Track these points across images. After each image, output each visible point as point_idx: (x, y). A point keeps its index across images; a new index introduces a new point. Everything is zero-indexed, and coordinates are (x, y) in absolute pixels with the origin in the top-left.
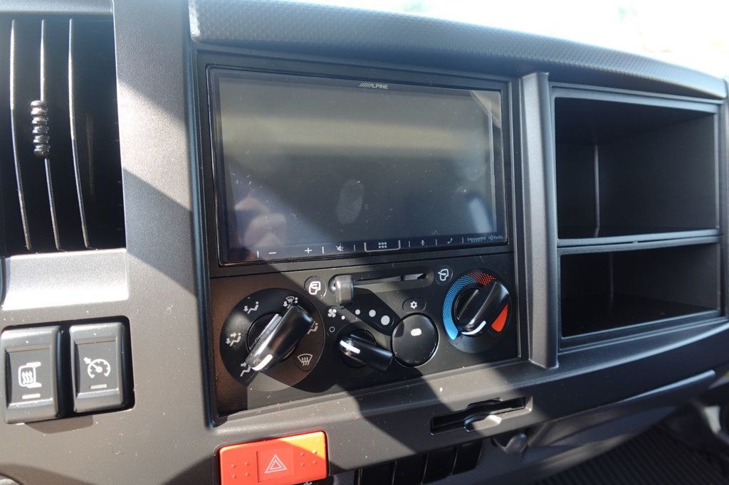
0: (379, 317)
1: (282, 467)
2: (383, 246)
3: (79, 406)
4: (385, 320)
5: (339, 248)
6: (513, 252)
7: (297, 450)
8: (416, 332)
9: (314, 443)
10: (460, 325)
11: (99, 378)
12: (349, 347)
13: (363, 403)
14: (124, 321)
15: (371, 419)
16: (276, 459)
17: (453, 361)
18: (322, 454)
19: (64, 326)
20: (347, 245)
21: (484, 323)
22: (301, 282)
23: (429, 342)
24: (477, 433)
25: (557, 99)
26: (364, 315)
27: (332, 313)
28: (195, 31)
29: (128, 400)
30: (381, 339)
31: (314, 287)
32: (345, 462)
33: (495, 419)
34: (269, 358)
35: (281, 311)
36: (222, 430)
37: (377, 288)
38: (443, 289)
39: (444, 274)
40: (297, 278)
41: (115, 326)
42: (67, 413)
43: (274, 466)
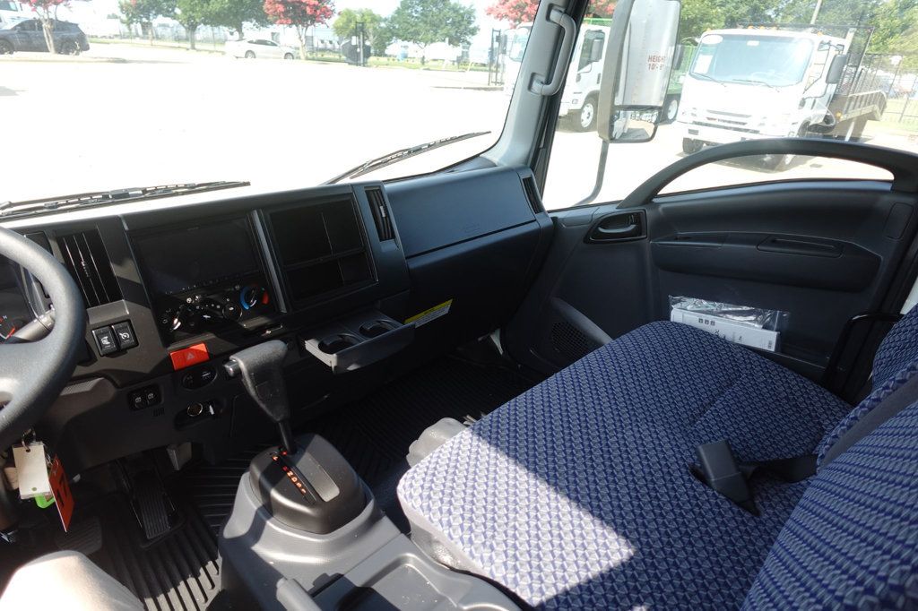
0: (215, 306)
1: (193, 356)
2: (211, 282)
3: (122, 347)
4: (218, 307)
5: (195, 286)
7: (196, 350)
8: (232, 309)
9: (202, 347)
10: (249, 304)
11: (126, 339)
12: (206, 316)
13: (215, 334)
14: (129, 321)
15: (219, 337)
16: (190, 354)
17: (249, 316)
18: (205, 350)
19: (110, 326)
20: (197, 284)
21: (256, 300)
22: (184, 300)
23: (237, 312)
25: (271, 215)
26: (210, 306)
27: (198, 307)
28: (126, 228)
29: (137, 344)
30: (218, 313)
31: (189, 300)
32: (214, 352)
34: (179, 324)
35: (179, 310)
36: (171, 348)
37: (211, 297)
38: (239, 292)
39: (237, 287)
40: (182, 298)
41: (126, 324)
42: (119, 350)
43: (190, 357)
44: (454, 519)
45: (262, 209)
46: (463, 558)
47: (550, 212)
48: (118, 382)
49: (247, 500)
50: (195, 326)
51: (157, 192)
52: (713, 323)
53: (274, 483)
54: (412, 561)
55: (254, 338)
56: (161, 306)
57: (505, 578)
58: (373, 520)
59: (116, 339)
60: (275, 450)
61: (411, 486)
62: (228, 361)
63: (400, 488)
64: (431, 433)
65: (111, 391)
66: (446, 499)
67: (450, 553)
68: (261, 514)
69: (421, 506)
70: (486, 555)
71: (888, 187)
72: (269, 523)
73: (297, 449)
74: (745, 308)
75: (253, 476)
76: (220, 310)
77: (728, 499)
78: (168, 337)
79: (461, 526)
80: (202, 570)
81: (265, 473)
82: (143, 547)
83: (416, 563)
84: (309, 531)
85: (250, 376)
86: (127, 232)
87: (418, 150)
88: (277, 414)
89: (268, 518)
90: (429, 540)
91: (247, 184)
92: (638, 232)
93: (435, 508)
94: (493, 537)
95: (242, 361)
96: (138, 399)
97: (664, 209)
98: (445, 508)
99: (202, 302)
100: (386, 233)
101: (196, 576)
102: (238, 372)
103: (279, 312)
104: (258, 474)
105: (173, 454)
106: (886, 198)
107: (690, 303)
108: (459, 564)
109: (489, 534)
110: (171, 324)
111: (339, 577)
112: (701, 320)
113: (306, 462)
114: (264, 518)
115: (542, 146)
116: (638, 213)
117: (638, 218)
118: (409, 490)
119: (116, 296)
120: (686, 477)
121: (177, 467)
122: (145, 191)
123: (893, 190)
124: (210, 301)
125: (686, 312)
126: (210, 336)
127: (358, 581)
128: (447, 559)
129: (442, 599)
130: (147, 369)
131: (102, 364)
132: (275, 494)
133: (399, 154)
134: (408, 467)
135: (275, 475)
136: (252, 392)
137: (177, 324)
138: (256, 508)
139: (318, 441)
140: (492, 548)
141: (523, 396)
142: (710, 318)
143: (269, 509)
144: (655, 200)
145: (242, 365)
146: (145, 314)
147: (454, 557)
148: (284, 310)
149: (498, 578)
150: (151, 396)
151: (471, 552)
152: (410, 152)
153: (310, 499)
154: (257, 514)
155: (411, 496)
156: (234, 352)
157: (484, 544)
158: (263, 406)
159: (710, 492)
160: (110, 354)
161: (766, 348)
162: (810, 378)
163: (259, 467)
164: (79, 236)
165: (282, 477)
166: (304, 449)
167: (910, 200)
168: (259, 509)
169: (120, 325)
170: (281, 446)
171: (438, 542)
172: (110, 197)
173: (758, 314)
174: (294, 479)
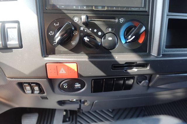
0: (97, 32)
1: (64, 72)
2: (100, 8)
3: (8, 46)
4: (100, 33)
5: (85, 7)
6: (149, 15)
7: (68, 68)
8: (110, 39)
9: (74, 66)
10: (126, 38)
12: (86, 39)
13: (89, 58)
14: (18, 23)
16: (62, 69)
17: (123, 50)
18: (76, 70)
20: (87, 6)
21: (134, 37)
22: (71, 17)
24: (128, 73)
26: (93, 31)
27: (82, 29)
29: (21, 47)
31: (76, 19)
32: (84, 74)
33: (135, 70)
34: (59, 38)
36: (49, 59)
37: (97, 23)
39: (122, 20)
40: (70, 16)
41: (16, 25)
59: (5, 37)
76: (100, 37)
96: (28, 88)
99: (87, 24)
103: (149, 54)
124: (94, 26)
126: (84, 59)
150: (36, 88)
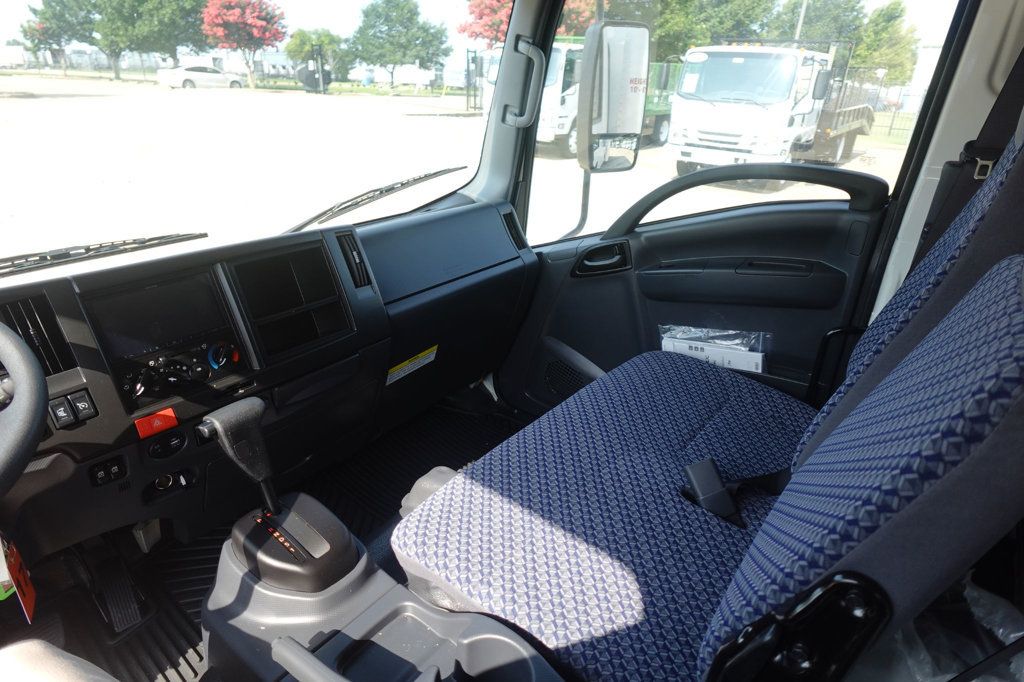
0: (181, 367)
1: (160, 422)
2: (175, 342)
3: (81, 418)
4: (185, 368)
5: (157, 348)
7: (164, 416)
8: (200, 369)
9: (169, 412)
10: (218, 363)
11: (85, 409)
12: (172, 379)
13: (184, 398)
14: (86, 389)
15: (188, 400)
16: (157, 421)
17: (218, 376)
18: (173, 415)
19: (65, 396)
20: (160, 346)
21: (225, 358)
22: (146, 363)
23: (205, 373)
25: (236, 267)
26: (175, 367)
27: (162, 370)
28: (77, 290)
29: (97, 413)
30: (186, 375)
31: (152, 363)
34: (143, 389)
35: (142, 374)
36: (135, 415)
37: (176, 358)
38: (206, 351)
39: (204, 346)
41: (83, 392)
42: (78, 421)
43: (157, 423)
44: (450, 561)
45: (227, 262)
46: (462, 599)
47: (534, 247)
48: (78, 457)
49: (231, 567)
50: (160, 390)
51: (102, 249)
52: (702, 349)
53: (260, 545)
54: (411, 609)
55: (227, 397)
56: (122, 371)
57: (503, 610)
58: (368, 573)
59: (74, 410)
60: (258, 513)
61: (405, 534)
62: (201, 422)
63: (393, 538)
64: (423, 483)
65: (70, 466)
66: (441, 543)
67: (449, 596)
68: (248, 580)
69: (417, 554)
70: (484, 592)
71: (846, 206)
72: (257, 588)
73: (281, 510)
74: (731, 332)
75: (236, 541)
76: (187, 371)
77: (716, 516)
78: (131, 404)
79: (458, 567)
80: (181, 660)
81: (249, 537)
82: (111, 643)
83: (415, 611)
84: (301, 591)
85: (227, 435)
86: (80, 295)
87: (390, 190)
88: (258, 474)
89: (256, 583)
90: (426, 586)
91: (205, 235)
92: (623, 262)
93: (430, 553)
94: (490, 573)
95: (217, 421)
96: (101, 474)
97: (647, 239)
98: (441, 552)
99: (167, 365)
100: (361, 279)
101: (175, 666)
102: (214, 432)
103: (252, 369)
104: (242, 538)
105: (140, 535)
106: (846, 217)
107: (680, 331)
108: (458, 606)
109: (486, 571)
110: (133, 390)
111: (336, 633)
112: (691, 347)
113: (293, 522)
114: (251, 582)
115: (521, 179)
116: (621, 244)
117: (622, 249)
118: (403, 540)
119: (70, 364)
120: (676, 499)
121: (145, 549)
122: (88, 249)
123: (853, 209)
124: (175, 363)
125: (677, 341)
126: (178, 400)
127: (356, 634)
128: (447, 603)
129: (443, 642)
130: (110, 440)
131: (59, 437)
132: (262, 557)
133: (371, 195)
134: (401, 518)
135: (260, 537)
136: (230, 452)
137: (140, 389)
138: (241, 574)
139: (305, 500)
140: (490, 584)
141: (515, 437)
142: (699, 344)
143: (256, 573)
144: (637, 230)
145: (218, 425)
146: (103, 383)
147: (453, 600)
148: (257, 367)
149: (498, 612)
150: (115, 469)
151: (469, 590)
152: (381, 192)
153: (300, 556)
154: (243, 580)
155: (405, 544)
156: (207, 413)
157: (481, 581)
158: (242, 466)
159: (699, 511)
160: (68, 427)
161: (753, 370)
162: (793, 396)
163: (242, 531)
164: (25, 303)
165: (269, 538)
166: (290, 509)
167: (865, 218)
168: (246, 574)
169: (77, 395)
170: (264, 507)
171: (436, 588)
172: (49, 258)
173: (744, 337)
174: (281, 540)
